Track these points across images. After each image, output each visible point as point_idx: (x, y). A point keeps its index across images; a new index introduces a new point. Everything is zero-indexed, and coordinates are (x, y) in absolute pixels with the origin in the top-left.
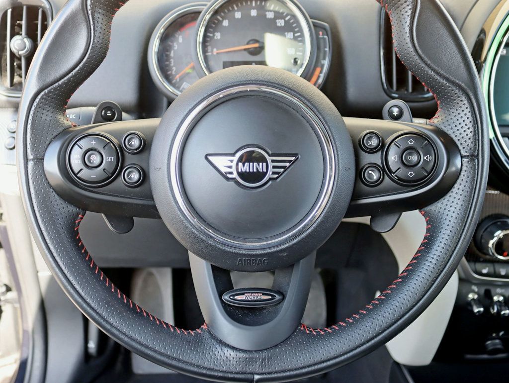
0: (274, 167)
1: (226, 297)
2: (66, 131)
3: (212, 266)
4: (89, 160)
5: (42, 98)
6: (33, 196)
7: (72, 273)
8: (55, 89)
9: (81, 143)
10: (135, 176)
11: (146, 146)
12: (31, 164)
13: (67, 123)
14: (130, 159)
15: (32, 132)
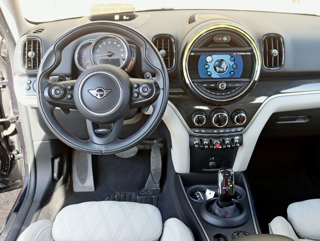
0: (106, 93)
1: (95, 131)
2: (50, 84)
3: (92, 122)
4: (57, 92)
5: (43, 75)
6: (41, 102)
7: (52, 123)
8: (47, 73)
9: (54, 87)
10: (69, 96)
11: (72, 88)
12: (40, 93)
13: (50, 82)
14: (68, 92)
15: (41, 84)
